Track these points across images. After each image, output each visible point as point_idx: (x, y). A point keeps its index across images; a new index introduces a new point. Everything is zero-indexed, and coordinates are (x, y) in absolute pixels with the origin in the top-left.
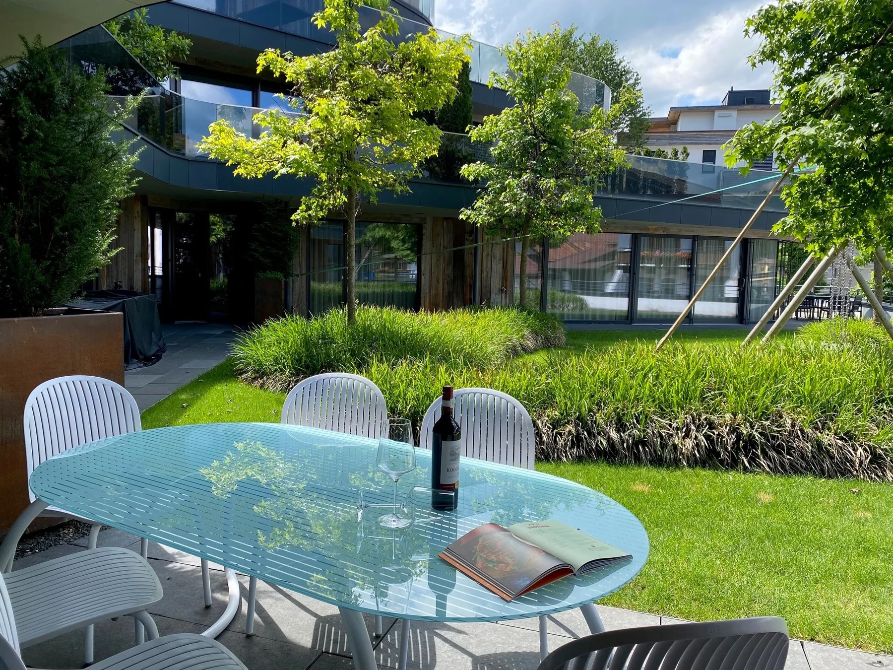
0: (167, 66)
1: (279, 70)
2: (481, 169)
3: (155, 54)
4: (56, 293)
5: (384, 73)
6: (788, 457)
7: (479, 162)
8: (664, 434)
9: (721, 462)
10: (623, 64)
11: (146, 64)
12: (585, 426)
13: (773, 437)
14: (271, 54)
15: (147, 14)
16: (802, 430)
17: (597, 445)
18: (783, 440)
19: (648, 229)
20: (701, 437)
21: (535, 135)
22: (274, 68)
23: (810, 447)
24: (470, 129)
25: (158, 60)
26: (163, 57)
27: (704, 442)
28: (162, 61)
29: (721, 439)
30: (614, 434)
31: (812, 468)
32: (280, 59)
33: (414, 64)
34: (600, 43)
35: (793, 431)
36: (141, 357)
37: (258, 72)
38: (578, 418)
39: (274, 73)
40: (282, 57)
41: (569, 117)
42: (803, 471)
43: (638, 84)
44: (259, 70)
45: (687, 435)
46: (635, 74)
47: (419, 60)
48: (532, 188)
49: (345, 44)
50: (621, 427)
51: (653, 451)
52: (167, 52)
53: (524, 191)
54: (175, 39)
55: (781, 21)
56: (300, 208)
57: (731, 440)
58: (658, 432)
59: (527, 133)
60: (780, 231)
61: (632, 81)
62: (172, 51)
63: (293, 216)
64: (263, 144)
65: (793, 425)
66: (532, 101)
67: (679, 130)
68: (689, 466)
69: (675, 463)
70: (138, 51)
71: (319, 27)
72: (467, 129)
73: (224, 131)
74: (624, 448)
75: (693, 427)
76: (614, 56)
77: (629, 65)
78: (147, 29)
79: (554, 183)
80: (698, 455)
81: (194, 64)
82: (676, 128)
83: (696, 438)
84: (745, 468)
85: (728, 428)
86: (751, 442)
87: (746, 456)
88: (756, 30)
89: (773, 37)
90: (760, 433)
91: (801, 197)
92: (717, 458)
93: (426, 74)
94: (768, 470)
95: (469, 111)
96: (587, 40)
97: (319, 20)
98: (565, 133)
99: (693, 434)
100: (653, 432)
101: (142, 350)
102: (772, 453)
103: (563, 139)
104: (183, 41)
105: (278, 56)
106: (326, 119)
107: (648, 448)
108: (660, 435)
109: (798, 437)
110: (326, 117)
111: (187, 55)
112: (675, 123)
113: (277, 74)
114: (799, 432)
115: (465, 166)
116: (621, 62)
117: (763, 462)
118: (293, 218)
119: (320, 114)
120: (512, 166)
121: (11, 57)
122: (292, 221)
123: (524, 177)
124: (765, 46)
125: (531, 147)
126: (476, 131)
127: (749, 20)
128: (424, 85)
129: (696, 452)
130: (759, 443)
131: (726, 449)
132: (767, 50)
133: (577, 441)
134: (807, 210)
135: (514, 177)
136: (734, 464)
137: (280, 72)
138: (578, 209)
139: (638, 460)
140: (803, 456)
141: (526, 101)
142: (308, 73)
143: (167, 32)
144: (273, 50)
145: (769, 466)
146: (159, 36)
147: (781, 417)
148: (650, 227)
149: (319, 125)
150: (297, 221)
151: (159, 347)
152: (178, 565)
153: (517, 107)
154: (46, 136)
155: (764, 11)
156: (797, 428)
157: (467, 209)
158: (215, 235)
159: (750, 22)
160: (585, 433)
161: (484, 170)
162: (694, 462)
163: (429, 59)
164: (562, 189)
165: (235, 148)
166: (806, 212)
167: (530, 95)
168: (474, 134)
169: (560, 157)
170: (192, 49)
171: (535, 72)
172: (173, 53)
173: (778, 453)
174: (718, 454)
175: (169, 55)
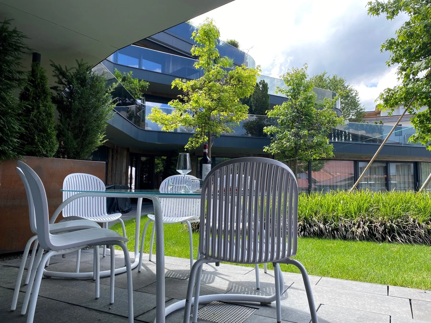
0: (139, 93)
1: (181, 87)
2: (273, 129)
3: (134, 89)
4: (81, 154)
5: (224, 85)
6: (412, 236)
7: (272, 126)
8: (347, 226)
9: (377, 239)
10: (349, 87)
11: (131, 92)
12: (308, 222)
13: (404, 227)
14: (177, 81)
15: (132, 73)
16: (419, 224)
17: (314, 230)
18: (409, 229)
19: (362, 158)
20: (366, 227)
21: (298, 112)
22: (178, 86)
23: (424, 232)
24: (267, 112)
25: (136, 91)
26: (138, 90)
27: (367, 229)
28: (137, 91)
29: (377, 228)
30: (322, 226)
31: (425, 242)
32: (181, 82)
33: (236, 79)
34: (338, 79)
35: (414, 225)
36: (121, 210)
37: (172, 88)
38: (305, 218)
39: (178, 88)
40: (182, 81)
41: (312, 103)
42: (420, 243)
43: (357, 95)
44: (172, 87)
45: (359, 227)
46: (355, 91)
47: (237, 77)
48: (296, 135)
49: (207, 73)
50: (325, 222)
51: (341, 233)
52: (139, 88)
53: (293, 136)
54: (142, 83)
55: (398, 45)
56: (188, 143)
57: (381, 229)
58: (344, 224)
59: (294, 112)
60: (412, 140)
61: (354, 95)
62: (141, 88)
63: (185, 146)
64: (173, 116)
65: (414, 221)
66: (296, 99)
67: (381, 116)
68: (361, 240)
69: (354, 239)
70: (128, 88)
71: (197, 68)
72: (266, 112)
73: (157, 111)
74: (327, 232)
75: (361, 223)
76: (345, 84)
77: (352, 87)
78: (132, 80)
79: (307, 133)
80: (364, 235)
81: (151, 94)
82: (380, 115)
83: (363, 227)
84: (389, 241)
85: (380, 223)
86: (392, 230)
87: (390, 237)
88: (386, 49)
89: (397, 52)
90: (397, 225)
91: (420, 122)
92: (375, 237)
93: (241, 83)
94: (401, 242)
95: (268, 106)
96: (331, 77)
97: (197, 65)
98: (312, 111)
99: (362, 225)
100: (341, 225)
101: (121, 208)
102: (403, 235)
103: (311, 113)
104: (146, 83)
105: (180, 81)
106: (197, 102)
107: (339, 232)
108: (345, 226)
109: (417, 227)
110: (197, 101)
111: (147, 89)
112: (379, 113)
113: (180, 89)
114: (417, 225)
115: (265, 128)
116: (348, 86)
117: (398, 238)
118: (185, 147)
119: (195, 100)
120: (288, 127)
121: (74, 68)
122: (185, 148)
123: (293, 131)
124: (393, 57)
125: (296, 118)
126: (270, 112)
127: (382, 45)
128: (241, 88)
129: (364, 234)
130: (396, 229)
131: (379, 233)
132: (394, 58)
133: (304, 229)
134: (424, 129)
135: (288, 131)
136: (384, 239)
137: (181, 88)
138: (320, 145)
139: (334, 238)
140: (420, 237)
141: (293, 99)
142: (192, 86)
143: (140, 81)
144: (178, 79)
145: (401, 241)
146: (136, 81)
147: (408, 218)
148: (363, 157)
149: (194, 105)
150: (187, 148)
151: (129, 208)
152: (118, 257)
153: (289, 101)
154: (82, 93)
155: (388, 41)
156: (416, 223)
157: (266, 146)
158: (159, 168)
159: (383, 46)
160: (308, 225)
161: (274, 129)
162: (362, 238)
163: (242, 76)
164: (312, 136)
165: (162, 119)
166: (424, 130)
167: (295, 95)
168: (270, 114)
169: (310, 121)
170: (149, 86)
171: (296, 85)
172: (142, 88)
173: (407, 235)
174: (375, 235)
175: (140, 89)
